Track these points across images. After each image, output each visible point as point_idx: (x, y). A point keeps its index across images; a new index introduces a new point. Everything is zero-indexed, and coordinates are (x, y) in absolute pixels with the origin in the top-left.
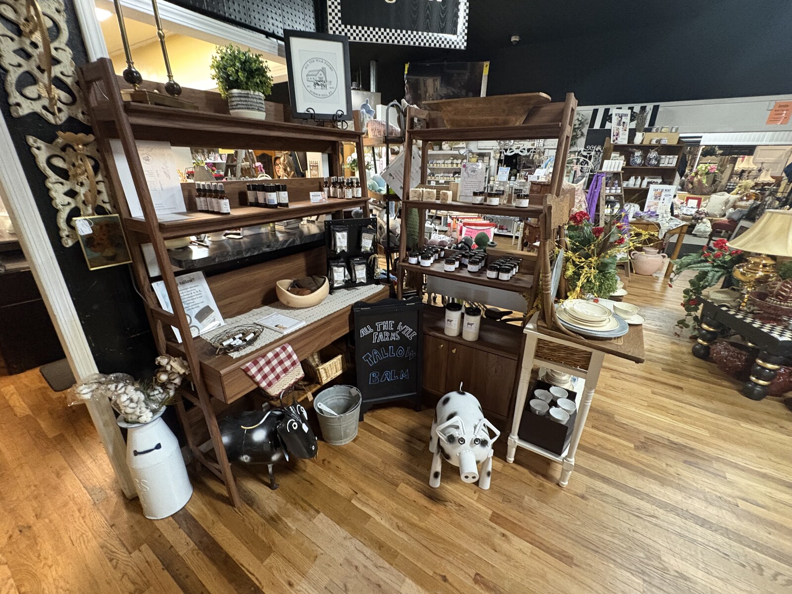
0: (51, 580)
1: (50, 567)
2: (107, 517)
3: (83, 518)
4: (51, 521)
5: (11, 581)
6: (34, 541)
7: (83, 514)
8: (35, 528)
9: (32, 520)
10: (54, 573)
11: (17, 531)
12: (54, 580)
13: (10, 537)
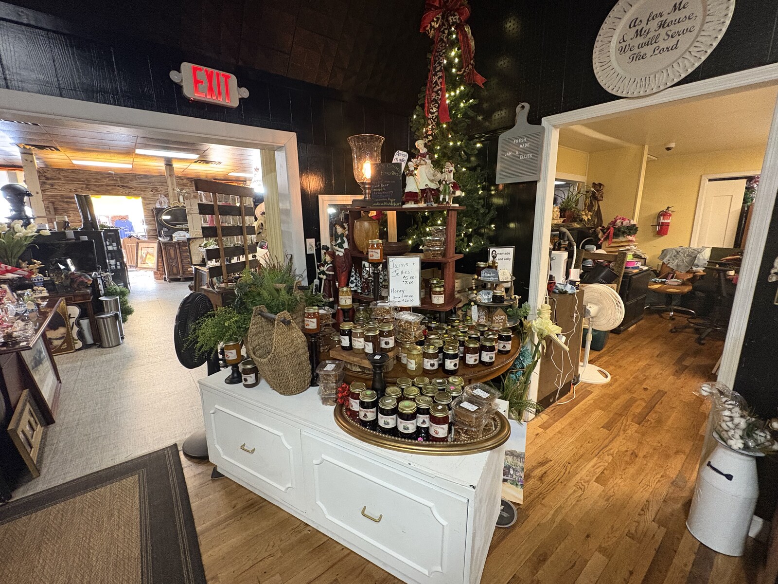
0: (615, 482)
1: (622, 478)
2: (669, 495)
3: (659, 481)
4: (646, 465)
5: (607, 464)
6: (631, 462)
7: (661, 479)
8: (637, 459)
9: (641, 454)
10: (620, 481)
11: (631, 452)
12: (616, 483)
13: (627, 451)
